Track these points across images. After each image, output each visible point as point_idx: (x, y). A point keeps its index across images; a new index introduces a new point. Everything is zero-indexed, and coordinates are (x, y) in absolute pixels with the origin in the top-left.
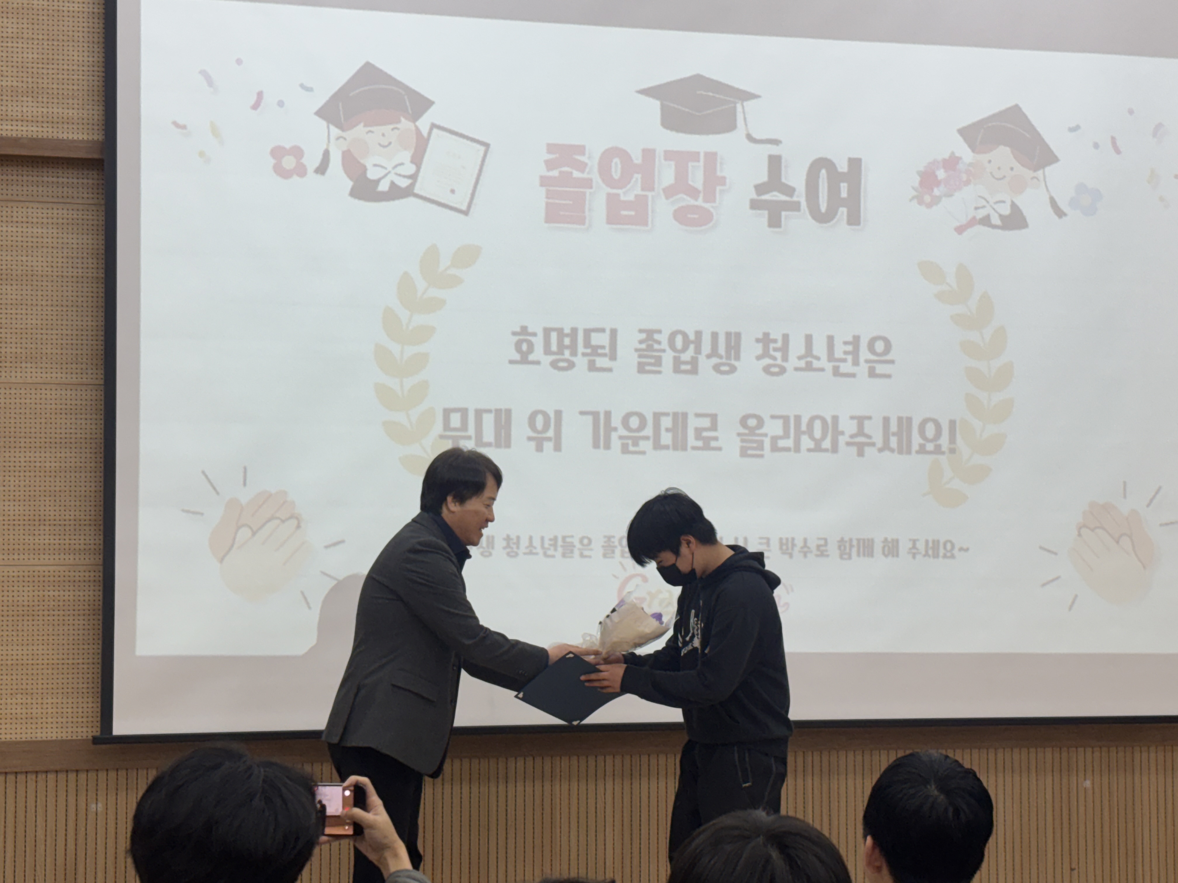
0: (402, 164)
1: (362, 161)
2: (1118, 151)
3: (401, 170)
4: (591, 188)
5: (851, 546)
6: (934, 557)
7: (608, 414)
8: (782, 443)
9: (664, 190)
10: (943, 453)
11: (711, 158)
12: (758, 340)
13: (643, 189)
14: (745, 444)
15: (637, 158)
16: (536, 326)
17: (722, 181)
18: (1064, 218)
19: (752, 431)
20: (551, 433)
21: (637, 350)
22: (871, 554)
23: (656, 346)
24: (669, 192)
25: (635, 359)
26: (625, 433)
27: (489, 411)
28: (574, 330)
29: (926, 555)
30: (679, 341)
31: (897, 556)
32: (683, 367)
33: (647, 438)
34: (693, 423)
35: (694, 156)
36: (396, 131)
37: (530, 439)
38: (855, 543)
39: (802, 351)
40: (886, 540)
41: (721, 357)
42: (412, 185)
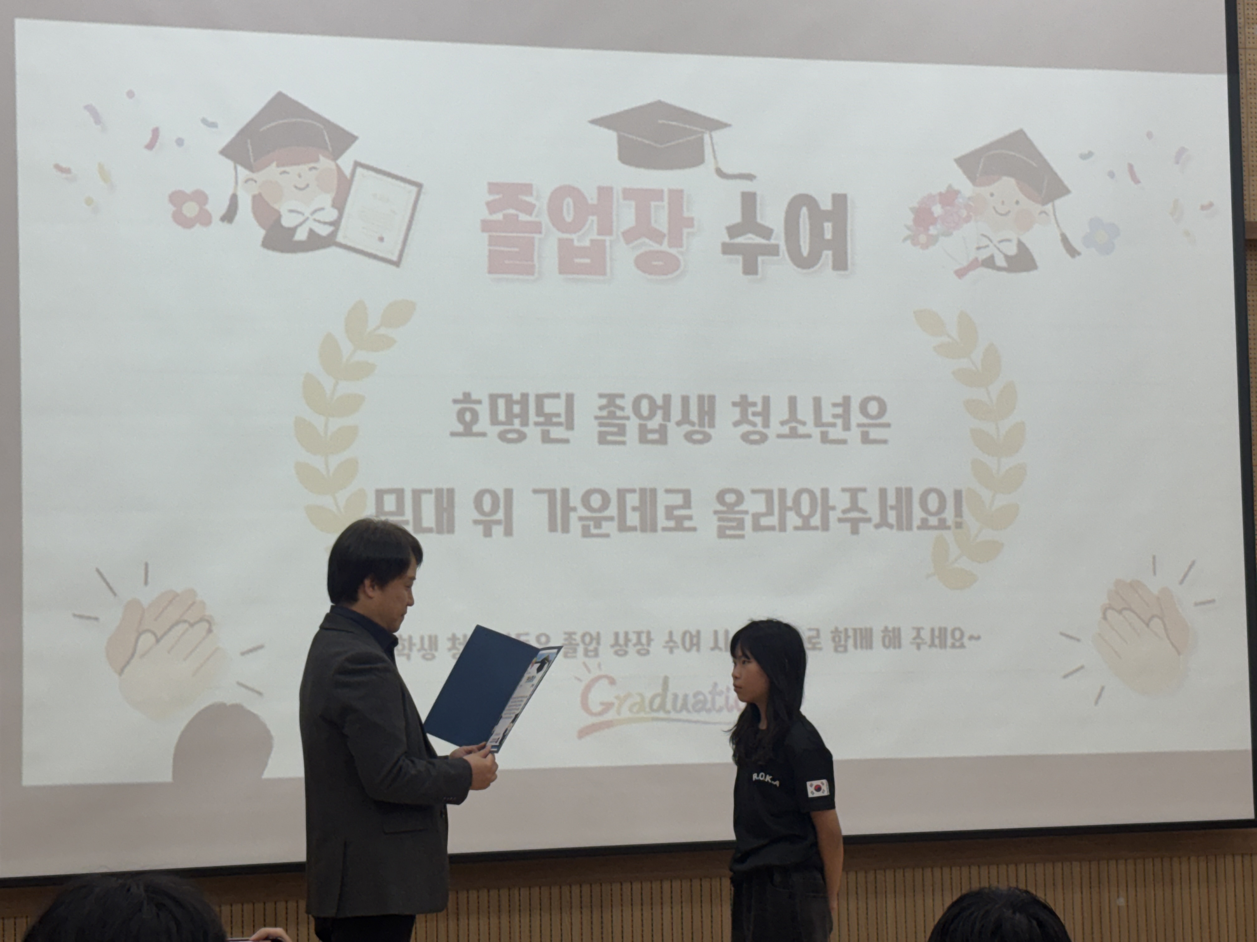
0: (322, 209)
1: (276, 207)
2: (1136, 181)
3: (319, 216)
4: (540, 233)
5: (847, 637)
6: (941, 647)
7: (566, 492)
8: (764, 521)
9: (624, 234)
10: (948, 528)
11: (677, 197)
12: (735, 404)
13: (600, 233)
14: (722, 523)
15: (592, 197)
16: (481, 393)
17: (690, 223)
18: (1078, 258)
19: (731, 507)
20: (500, 515)
21: (597, 418)
22: (870, 646)
23: (619, 413)
24: (629, 236)
25: (594, 428)
26: (586, 513)
27: (429, 491)
28: (525, 396)
29: (932, 645)
30: (645, 406)
31: (900, 647)
32: (651, 437)
33: (611, 519)
34: (663, 500)
35: (657, 194)
36: (314, 171)
37: (476, 522)
38: (851, 633)
39: (786, 416)
40: (886, 628)
41: (693, 424)
42: (333, 234)
